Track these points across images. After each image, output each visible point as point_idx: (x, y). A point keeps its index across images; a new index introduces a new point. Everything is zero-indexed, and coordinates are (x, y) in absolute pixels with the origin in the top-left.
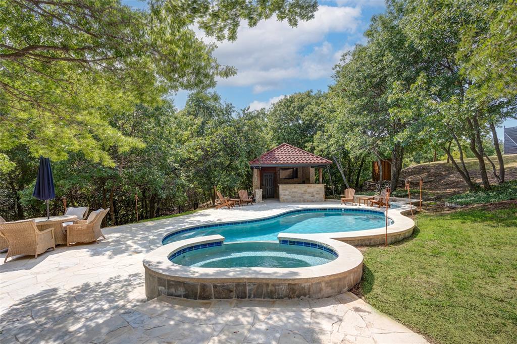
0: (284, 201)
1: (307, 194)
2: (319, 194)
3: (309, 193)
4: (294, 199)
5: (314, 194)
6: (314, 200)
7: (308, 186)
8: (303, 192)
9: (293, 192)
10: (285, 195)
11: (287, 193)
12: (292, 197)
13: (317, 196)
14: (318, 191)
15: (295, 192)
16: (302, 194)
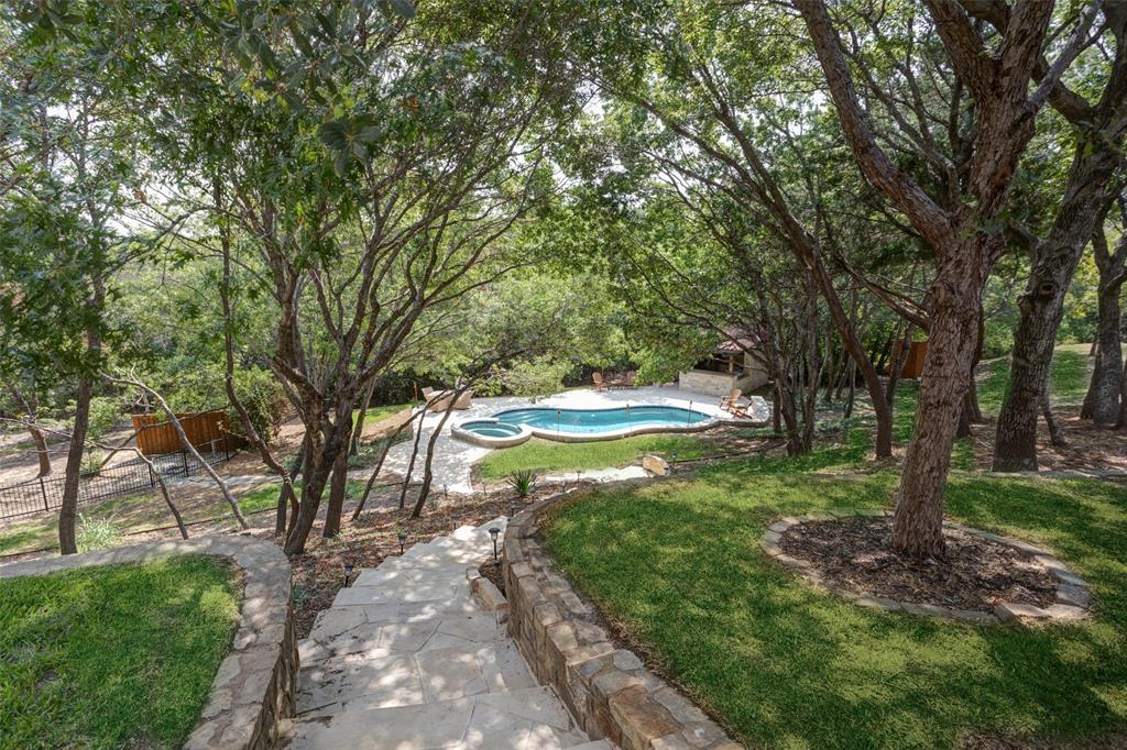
1: (710, 386)
2: (725, 388)
8: (705, 382)
9: (694, 381)
10: (683, 383)
11: (686, 380)
14: (723, 384)
15: (697, 381)
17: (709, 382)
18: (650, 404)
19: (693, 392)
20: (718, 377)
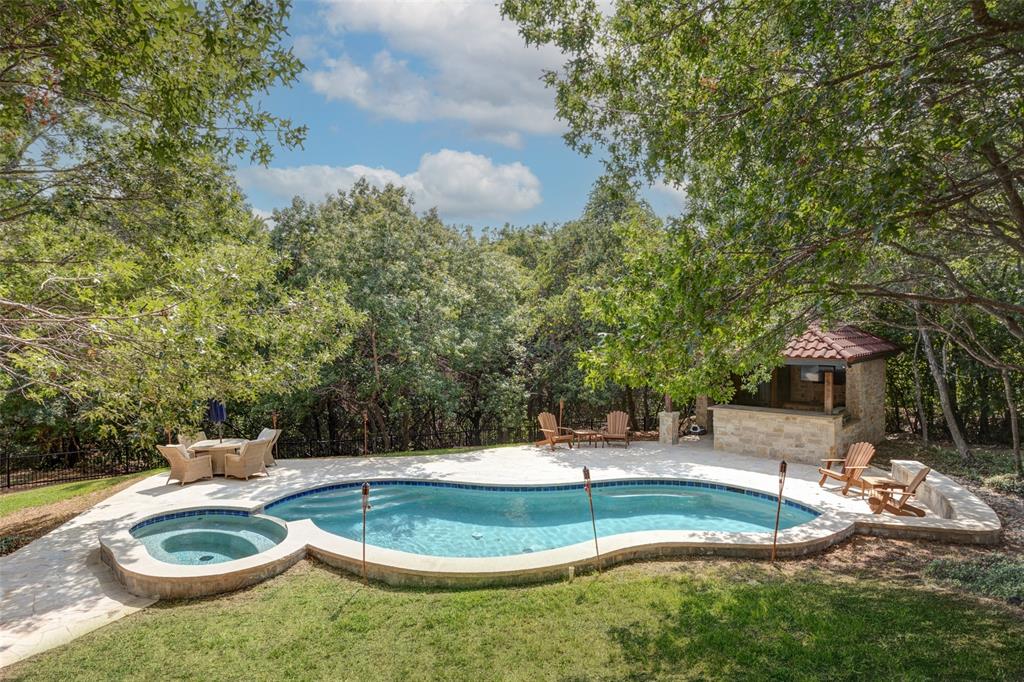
0: (721, 448)
1: (782, 439)
2: (818, 442)
3: (789, 436)
4: (747, 445)
5: (804, 439)
6: (801, 457)
7: (787, 419)
8: (771, 430)
9: (745, 429)
10: (725, 434)
11: (730, 428)
12: (741, 440)
13: (812, 447)
14: (813, 435)
15: (753, 430)
16: (768, 435)
17: (779, 430)
18: (655, 476)
19: (746, 453)
20: (800, 418)
